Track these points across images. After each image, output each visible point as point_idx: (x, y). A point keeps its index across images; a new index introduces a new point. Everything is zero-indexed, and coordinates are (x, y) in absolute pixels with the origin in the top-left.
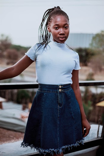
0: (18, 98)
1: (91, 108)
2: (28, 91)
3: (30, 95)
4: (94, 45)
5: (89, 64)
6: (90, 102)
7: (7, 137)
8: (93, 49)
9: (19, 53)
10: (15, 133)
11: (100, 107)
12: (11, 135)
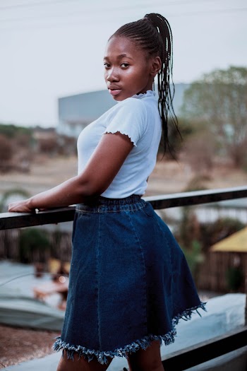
0: (22, 251)
1: (200, 258)
2: (45, 232)
3: (51, 239)
4: (190, 108)
5: (182, 155)
6: (196, 245)
7: (16, 346)
8: (188, 118)
9: (13, 143)
10: (34, 333)
11: (220, 253)
12: (26, 339)
